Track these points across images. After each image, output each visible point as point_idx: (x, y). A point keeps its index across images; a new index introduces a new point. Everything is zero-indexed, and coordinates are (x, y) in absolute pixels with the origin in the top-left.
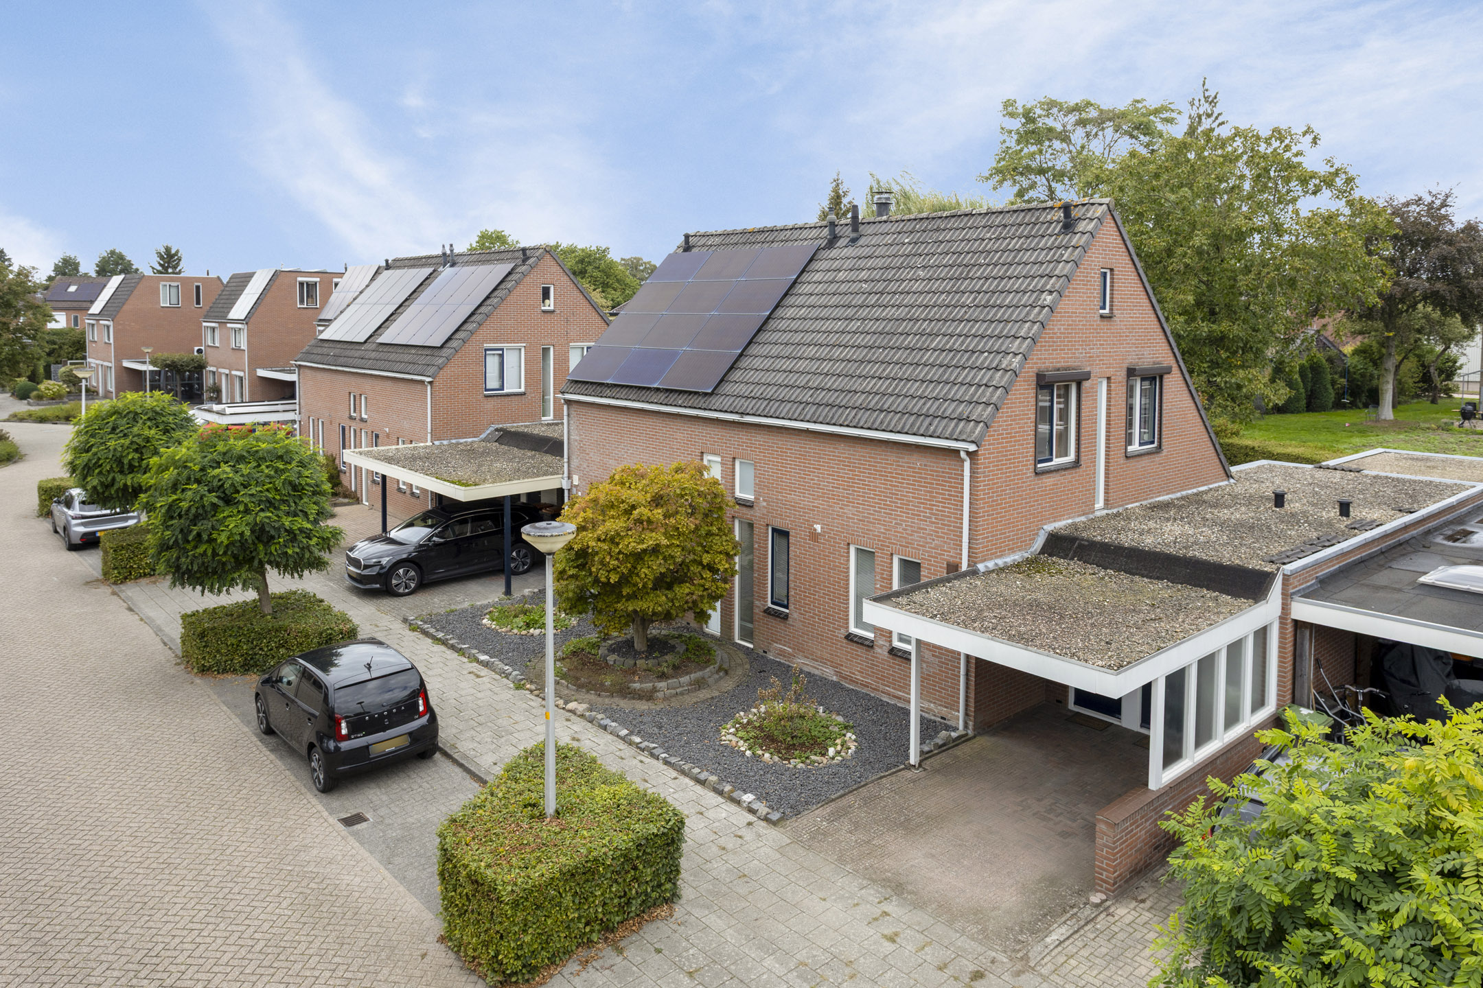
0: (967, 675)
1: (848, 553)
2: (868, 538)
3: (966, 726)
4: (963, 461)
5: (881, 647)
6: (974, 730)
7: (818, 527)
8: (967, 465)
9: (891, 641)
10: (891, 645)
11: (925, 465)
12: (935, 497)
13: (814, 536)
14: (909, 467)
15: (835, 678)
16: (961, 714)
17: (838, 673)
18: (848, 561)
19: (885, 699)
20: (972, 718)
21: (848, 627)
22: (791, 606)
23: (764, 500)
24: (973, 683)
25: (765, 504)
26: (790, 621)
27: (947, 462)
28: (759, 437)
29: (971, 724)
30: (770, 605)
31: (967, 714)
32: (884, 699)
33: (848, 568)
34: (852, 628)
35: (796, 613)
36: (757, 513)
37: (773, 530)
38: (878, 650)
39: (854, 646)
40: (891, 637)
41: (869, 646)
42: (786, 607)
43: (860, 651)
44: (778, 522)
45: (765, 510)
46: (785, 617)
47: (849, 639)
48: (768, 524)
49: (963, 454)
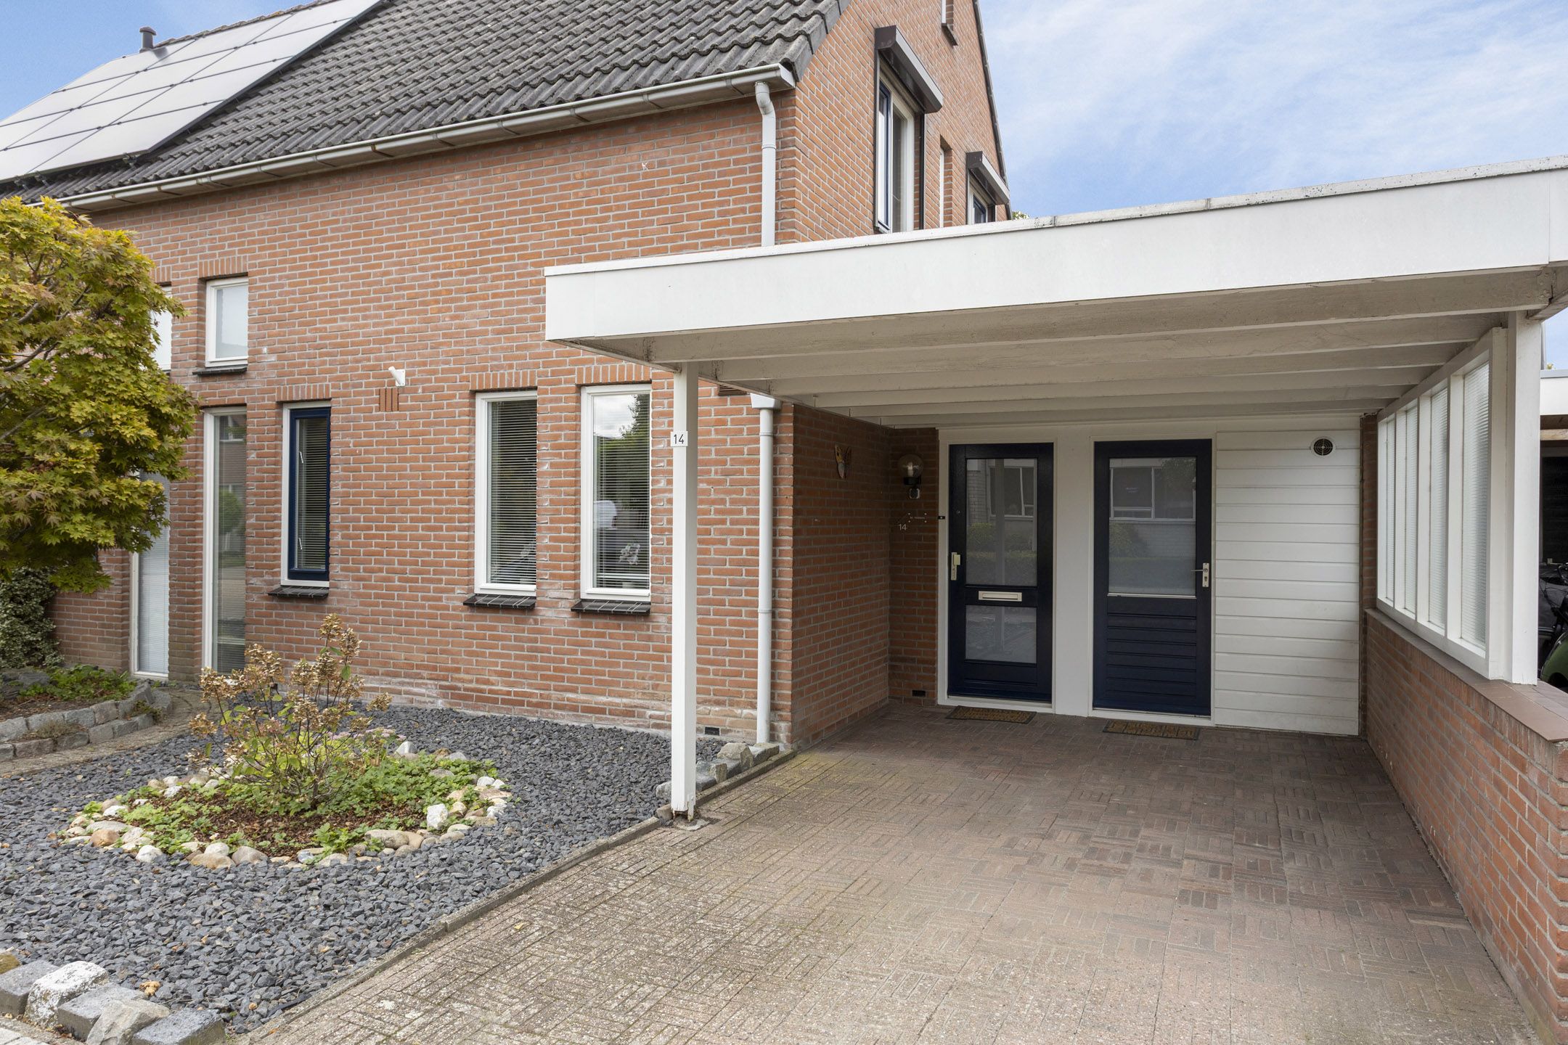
0: (774, 614)
1: (472, 414)
2: (521, 366)
3: (772, 737)
4: (755, 117)
5: (553, 604)
6: (791, 740)
7: (400, 376)
8: (769, 122)
9: (577, 587)
10: (577, 595)
11: (661, 164)
12: (686, 228)
13: (390, 398)
14: (621, 179)
15: (440, 704)
16: (761, 713)
17: (450, 691)
18: (472, 432)
19: (566, 720)
20: (786, 714)
21: (471, 582)
22: (336, 569)
23: (271, 352)
24: (787, 631)
25: (273, 358)
26: (333, 602)
27: (718, 139)
28: (260, 217)
29: (783, 727)
30: (285, 580)
31: (774, 708)
32: (562, 722)
33: (471, 449)
34: (483, 583)
35: (345, 586)
36: (255, 382)
37: (295, 415)
38: (545, 613)
39: (489, 619)
40: (577, 577)
41: (527, 608)
42: (324, 576)
43: (502, 625)
44: (304, 391)
45: (273, 375)
46: (321, 598)
47: (476, 605)
48: (281, 404)
49: (762, 93)
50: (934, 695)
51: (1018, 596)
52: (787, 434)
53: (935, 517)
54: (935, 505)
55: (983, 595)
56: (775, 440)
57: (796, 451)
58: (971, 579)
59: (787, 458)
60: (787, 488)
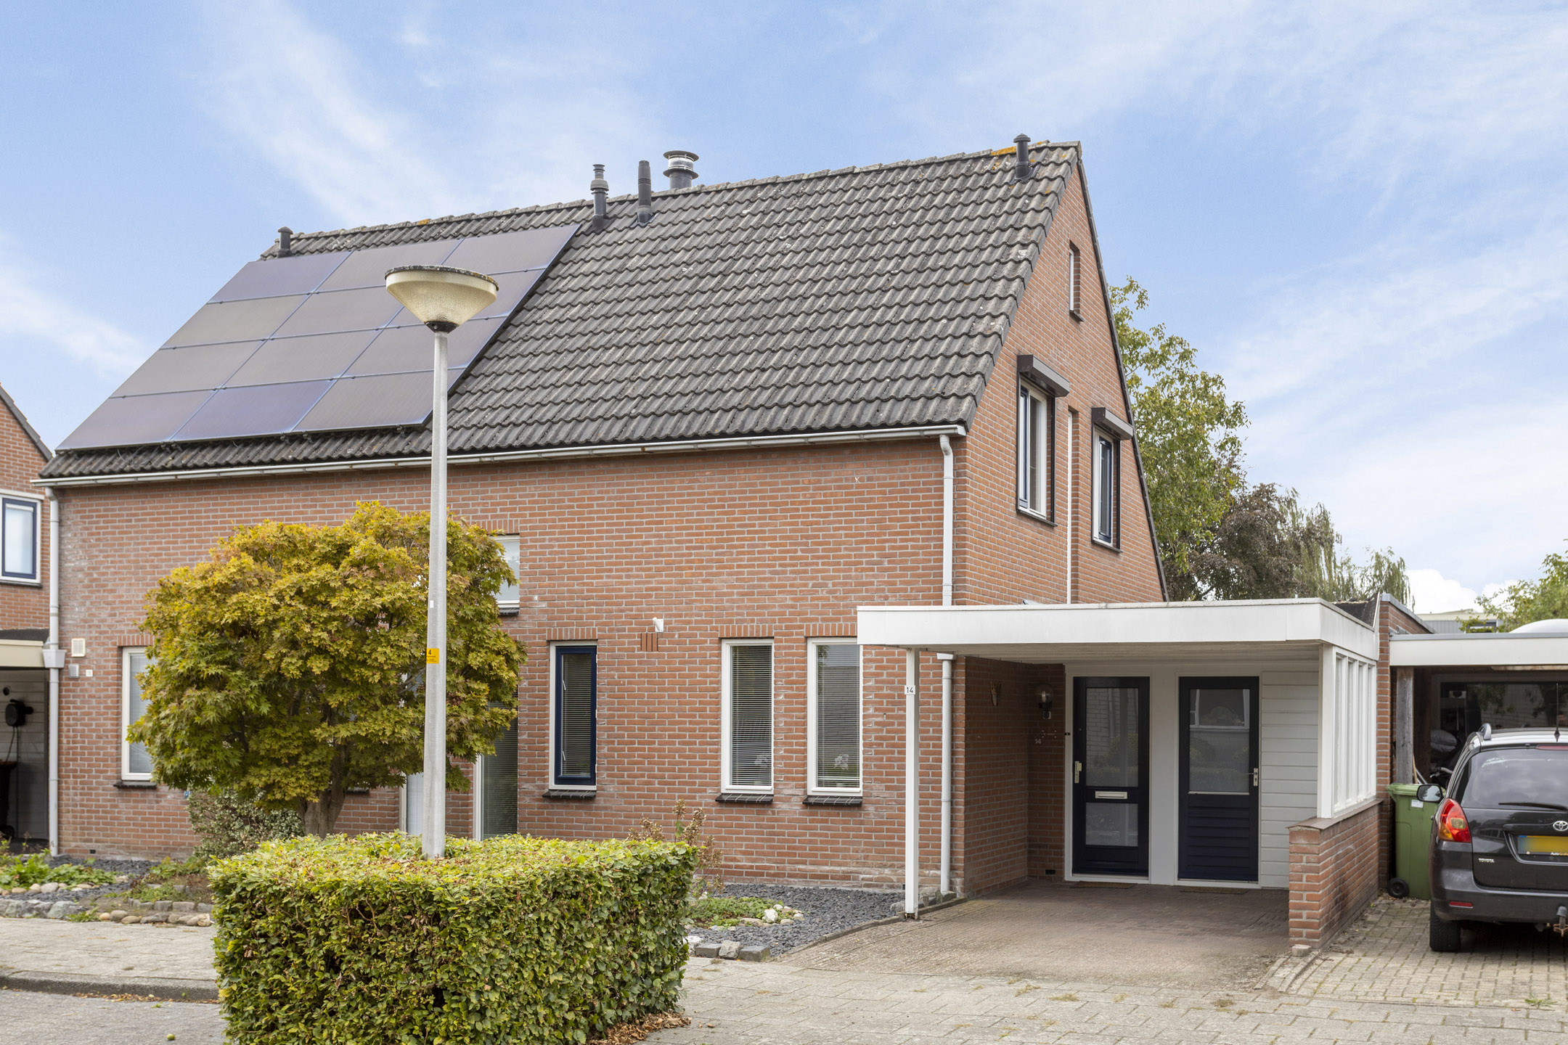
0: (952, 802)
1: (719, 655)
2: (760, 621)
3: (951, 888)
4: (940, 454)
5: (787, 799)
6: (964, 890)
7: (660, 624)
8: (949, 461)
9: (805, 786)
10: (805, 792)
11: (870, 479)
12: (888, 527)
13: (650, 641)
14: (840, 487)
16: (944, 871)
18: (719, 669)
20: (961, 872)
21: (719, 784)
22: (602, 775)
23: (542, 599)
24: (961, 815)
25: (544, 605)
26: (600, 801)
27: (911, 466)
28: (530, 489)
29: (959, 881)
30: (552, 785)
31: (952, 868)
32: (796, 887)
33: (719, 682)
34: (727, 785)
35: (611, 789)
36: (526, 624)
37: (560, 651)
38: (781, 806)
39: (735, 812)
40: (805, 779)
41: (766, 803)
42: (591, 781)
43: (746, 817)
44: (573, 633)
45: (544, 619)
46: (590, 799)
47: (725, 802)
48: (549, 642)
49: (944, 442)
50: (1062, 873)
51: (1124, 795)
52: (961, 677)
53: (1063, 734)
54: (1063, 724)
55: (1099, 794)
56: (953, 681)
57: (967, 689)
58: (1090, 782)
59: (961, 694)
60: (961, 715)
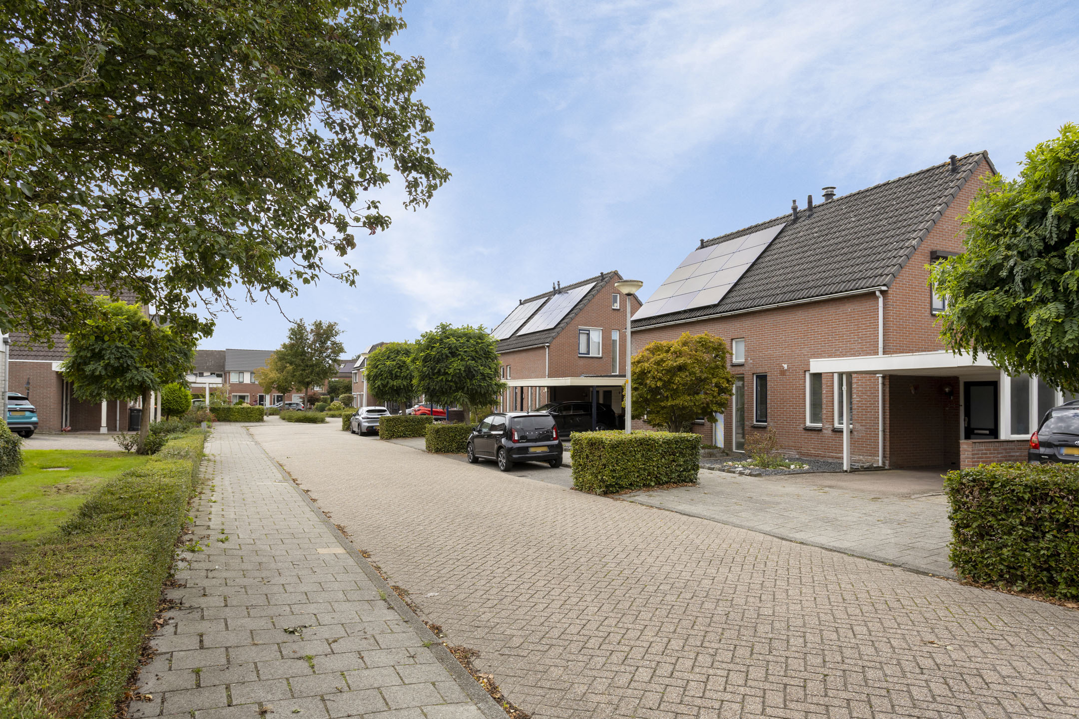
0: (884, 431)
1: (805, 377)
3: (884, 463)
4: (877, 298)
5: (826, 429)
6: (890, 466)
7: (785, 366)
8: (881, 300)
9: (833, 424)
10: (833, 426)
11: (854, 309)
12: (860, 327)
13: (783, 372)
14: (843, 313)
15: (797, 456)
16: (880, 458)
17: (800, 453)
18: (805, 382)
19: (830, 460)
20: (888, 458)
21: (805, 423)
22: (769, 419)
23: (751, 360)
24: (888, 436)
26: (769, 428)
27: (868, 303)
28: (747, 322)
29: (887, 462)
30: (755, 423)
31: (885, 456)
33: (805, 387)
34: (808, 424)
35: (771, 424)
36: (747, 368)
37: (757, 377)
38: (825, 431)
39: (810, 433)
40: (833, 422)
41: (819, 430)
42: (766, 422)
43: (813, 435)
44: (760, 370)
45: (751, 366)
46: (765, 428)
47: (807, 429)
48: (753, 374)
49: (878, 293)
51: (987, 432)
52: (887, 383)
53: (958, 405)
54: (958, 402)
55: (976, 431)
56: (884, 384)
57: (890, 387)
58: (972, 426)
59: (887, 390)
60: (887, 397)
